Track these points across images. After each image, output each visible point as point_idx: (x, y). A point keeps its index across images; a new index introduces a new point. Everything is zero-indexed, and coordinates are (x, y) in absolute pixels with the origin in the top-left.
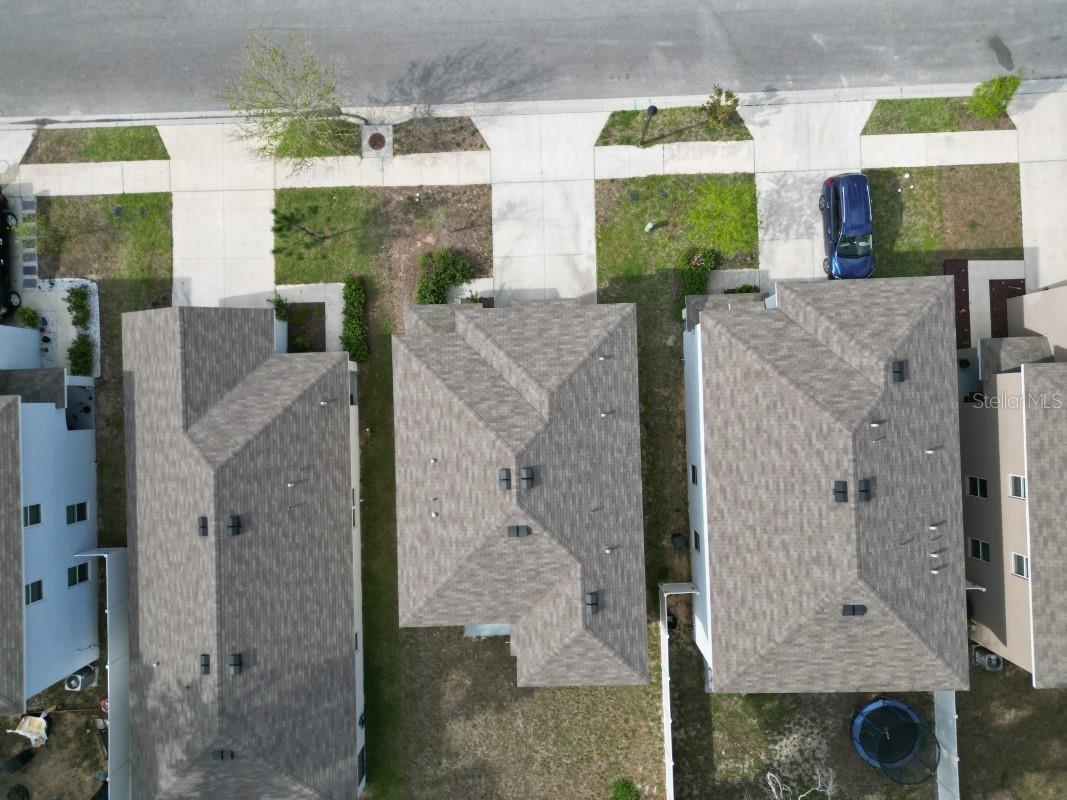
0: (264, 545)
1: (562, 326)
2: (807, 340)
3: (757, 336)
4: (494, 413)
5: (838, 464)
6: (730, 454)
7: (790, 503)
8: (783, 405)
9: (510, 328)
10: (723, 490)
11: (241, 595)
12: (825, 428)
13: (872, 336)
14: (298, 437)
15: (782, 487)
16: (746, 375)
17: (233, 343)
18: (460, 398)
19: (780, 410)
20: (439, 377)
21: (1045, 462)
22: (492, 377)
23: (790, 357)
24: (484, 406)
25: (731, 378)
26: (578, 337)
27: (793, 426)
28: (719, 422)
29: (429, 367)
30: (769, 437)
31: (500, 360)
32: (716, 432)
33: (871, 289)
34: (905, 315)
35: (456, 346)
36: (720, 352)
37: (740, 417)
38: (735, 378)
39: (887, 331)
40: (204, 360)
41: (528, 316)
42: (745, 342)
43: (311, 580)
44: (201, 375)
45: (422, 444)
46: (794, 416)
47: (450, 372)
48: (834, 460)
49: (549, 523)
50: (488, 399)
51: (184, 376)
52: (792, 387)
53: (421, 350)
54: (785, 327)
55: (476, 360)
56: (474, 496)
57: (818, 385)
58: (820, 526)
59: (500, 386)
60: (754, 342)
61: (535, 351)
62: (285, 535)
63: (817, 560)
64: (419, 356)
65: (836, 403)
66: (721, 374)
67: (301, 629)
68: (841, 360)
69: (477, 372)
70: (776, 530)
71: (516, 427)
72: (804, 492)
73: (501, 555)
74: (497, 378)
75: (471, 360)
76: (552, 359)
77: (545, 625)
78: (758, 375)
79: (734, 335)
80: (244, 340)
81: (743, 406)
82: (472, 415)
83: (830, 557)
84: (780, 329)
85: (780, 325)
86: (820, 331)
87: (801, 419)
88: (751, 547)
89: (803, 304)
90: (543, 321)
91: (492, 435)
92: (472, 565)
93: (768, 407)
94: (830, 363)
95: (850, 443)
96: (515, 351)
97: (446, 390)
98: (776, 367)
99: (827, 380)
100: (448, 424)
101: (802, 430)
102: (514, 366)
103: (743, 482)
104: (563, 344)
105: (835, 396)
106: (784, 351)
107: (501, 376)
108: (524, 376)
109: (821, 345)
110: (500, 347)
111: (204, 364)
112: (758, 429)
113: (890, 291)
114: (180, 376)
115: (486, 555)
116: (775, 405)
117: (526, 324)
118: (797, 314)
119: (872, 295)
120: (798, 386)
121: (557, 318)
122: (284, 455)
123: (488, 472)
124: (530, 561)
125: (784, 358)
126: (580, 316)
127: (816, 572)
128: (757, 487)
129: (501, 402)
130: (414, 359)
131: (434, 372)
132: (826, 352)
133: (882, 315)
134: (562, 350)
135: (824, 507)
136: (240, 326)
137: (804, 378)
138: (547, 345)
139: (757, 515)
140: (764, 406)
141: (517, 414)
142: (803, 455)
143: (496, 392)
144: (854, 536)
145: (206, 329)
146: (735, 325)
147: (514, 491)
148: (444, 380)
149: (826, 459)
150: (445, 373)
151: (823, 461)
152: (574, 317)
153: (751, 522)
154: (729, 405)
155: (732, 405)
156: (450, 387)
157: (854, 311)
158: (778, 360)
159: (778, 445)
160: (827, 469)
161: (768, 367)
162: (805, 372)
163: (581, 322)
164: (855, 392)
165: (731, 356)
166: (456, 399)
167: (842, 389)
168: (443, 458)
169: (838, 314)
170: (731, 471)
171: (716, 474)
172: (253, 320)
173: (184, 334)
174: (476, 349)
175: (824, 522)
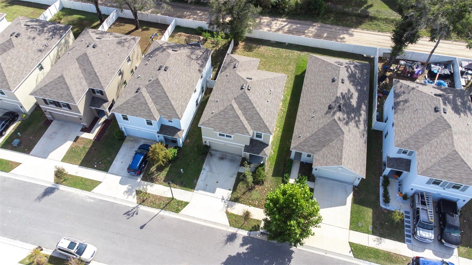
0: (323, 103)
1: (221, 123)
2: (156, 104)
3: (169, 109)
4: (248, 104)
5: (164, 74)
6: (188, 87)
7: (179, 72)
8: (171, 90)
9: (237, 126)
10: (193, 81)
11: (332, 93)
12: (163, 81)
13: (140, 99)
14: (309, 127)
15: (179, 76)
16: (176, 100)
17: (327, 156)
18: (256, 110)
19: (172, 90)
20: (261, 118)
21: (113, 71)
22: (246, 114)
23: (163, 101)
24: (250, 107)
25: (180, 102)
26: (218, 119)
27: (171, 85)
28: (187, 95)
29: (264, 122)
30: (177, 86)
31: (242, 118)
32: (190, 93)
33: (133, 113)
34: (129, 103)
35: (254, 127)
36: (180, 108)
37: (182, 93)
38: (179, 101)
39: (135, 100)
40: (336, 152)
41: (230, 129)
42: (173, 107)
43: (312, 97)
44: (338, 147)
45: (271, 106)
46: (169, 87)
47: (257, 119)
48: (164, 75)
49: (241, 79)
50: (249, 108)
51: (343, 147)
52: (167, 92)
53: (265, 128)
54: (160, 110)
55: (249, 121)
56: (259, 89)
57: (160, 91)
58: (174, 65)
59: (244, 111)
60: (171, 107)
61: (231, 118)
62: (317, 106)
63: (178, 60)
64: (266, 126)
65: (157, 86)
66: (182, 104)
67: (317, 87)
68: (150, 97)
69: (250, 117)
70: (184, 69)
71: (243, 99)
72: (174, 72)
74: (244, 114)
75: (250, 121)
76: (227, 114)
77: (249, 66)
78: (173, 99)
79: (175, 110)
80: (323, 158)
81: (180, 95)
82: (254, 105)
83: (175, 59)
84: (162, 109)
85: (161, 110)
86: (152, 105)
87: (168, 85)
88: (192, 69)
89: (153, 113)
90: (226, 126)
91: (250, 98)
93: (174, 92)
94: (154, 97)
95: (159, 76)
96: (237, 119)
97: (260, 114)
98: (168, 99)
99: (157, 92)
100: (262, 107)
101: (168, 84)
102: (239, 114)
103: (188, 81)
104: (223, 118)
105: (157, 88)
106: (164, 102)
107: (243, 114)
108: (237, 111)
109: (154, 102)
110: (241, 121)
111: (336, 151)
112: (179, 89)
113: (129, 111)
114: (344, 147)
116: (172, 91)
117: (232, 126)
118: (156, 112)
119: (134, 111)
120: (165, 92)
121: (221, 127)
122: (314, 123)
123: (253, 91)
124: (249, 75)
125: (165, 101)
126: (215, 125)
127: (180, 58)
128: (185, 79)
129: (245, 107)
130: (267, 126)
131: (262, 120)
132: (153, 100)
133: (134, 104)
134: (224, 116)
135: (171, 68)
136: (324, 161)
137: (163, 94)
138: (228, 119)
139: (187, 74)
140: (175, 92)
141: (241, 102)
142: (171, 79)
143: (246, 110)
144: (168, 60)
145: (334, 160)
146: (173, 113)
147: (248, 84)
148: (260, 117)
149: (166, 76)
150: (259, 119)
151: (167, 76)
152: (217, 126)
153: (190, 73)
154: (184, 97)
155: (183, 96)
156: (259, 114)
157: (141, 108)
158: (167, 101)
159: (176, 83)
160: (167, 74)
161: (170, 99)
162: (161, 96)
163: (215, 123)
164: (152, 88)
165: (178, 106)
166: (258, 111)
167: (154, 89)
168: (265, 101)
169: (145, 107)
170: (189, 84)
171: (193, 85)
172: (319, 163)
173: (341, 158)
174: (248, 124)
175: (173, 65)
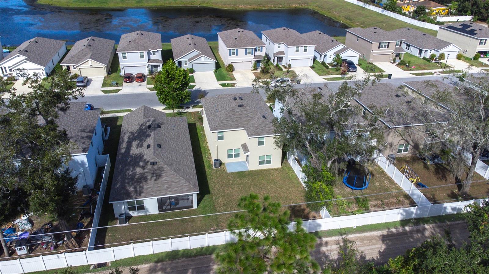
0: (166, 132)
11: (160, 137)
14: (175, 122)
17: (156, 113)
51: (144, 113)
73: (237, 112)
80: (159, 114)
92: (230, 114)
115: (233, 112)
122: (171, 123)
124: (245, 112)
173: (145, 108)
